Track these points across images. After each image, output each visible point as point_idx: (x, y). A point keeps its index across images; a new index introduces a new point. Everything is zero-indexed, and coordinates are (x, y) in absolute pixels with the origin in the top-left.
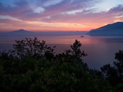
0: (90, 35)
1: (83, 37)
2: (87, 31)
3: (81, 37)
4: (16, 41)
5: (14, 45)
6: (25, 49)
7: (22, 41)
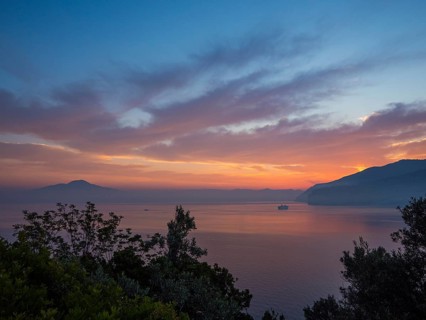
0: (309, 204)
1: (286, 208)
2: (298, 191)
3: (279, 208)
4: (25, 212)
5: (17, 227)
6: (54, 240)
7: (47, 213)
